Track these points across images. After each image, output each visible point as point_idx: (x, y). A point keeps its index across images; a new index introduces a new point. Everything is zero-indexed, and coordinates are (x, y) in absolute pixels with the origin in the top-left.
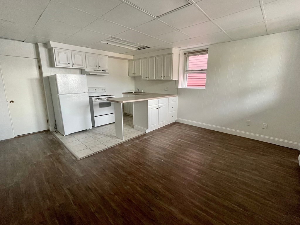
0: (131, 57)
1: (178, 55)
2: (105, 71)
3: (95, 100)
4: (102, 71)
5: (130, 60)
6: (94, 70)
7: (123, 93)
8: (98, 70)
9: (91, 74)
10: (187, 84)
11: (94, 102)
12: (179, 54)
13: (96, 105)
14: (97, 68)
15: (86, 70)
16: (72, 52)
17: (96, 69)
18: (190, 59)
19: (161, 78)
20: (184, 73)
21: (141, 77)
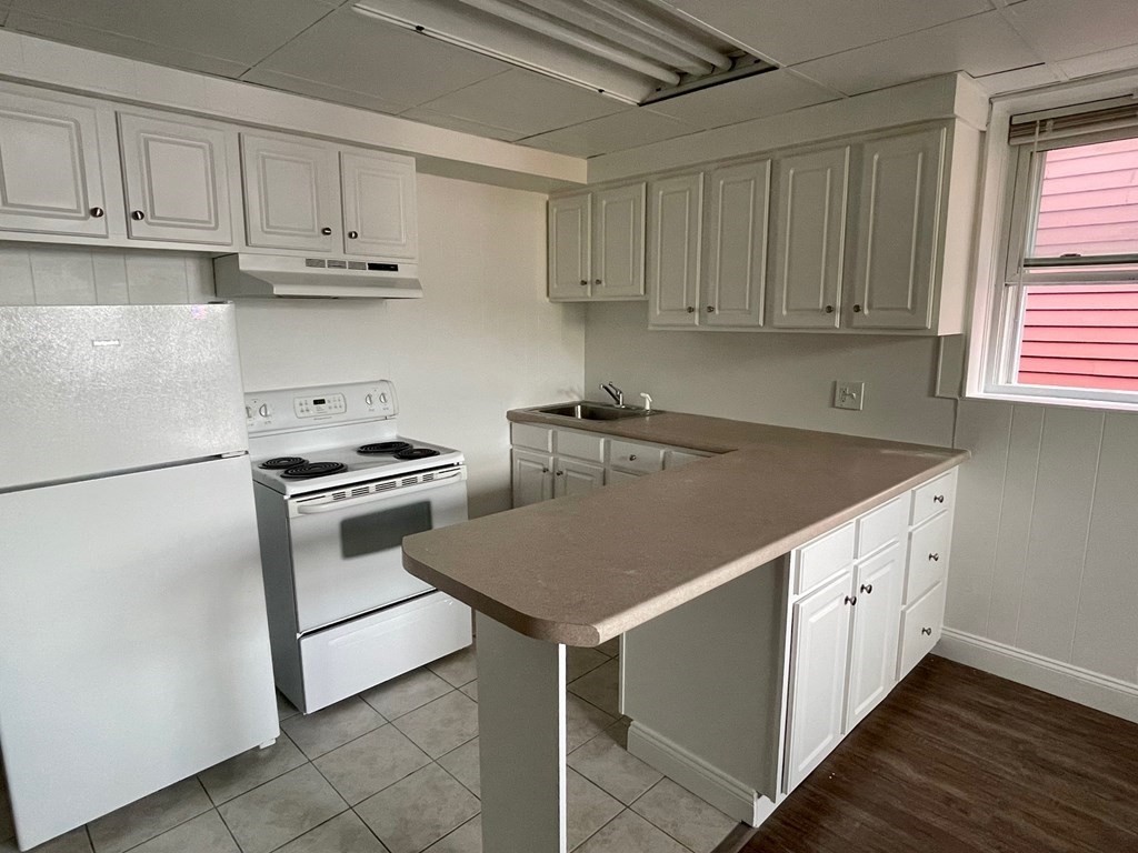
0: (576, 170)
1: (976, 136)
2: (395, 268)
3: (308, 503)
4: (373, 267)
5: (561, 192)
6: (310, 263)
7: (515, 417)
8: (341, 265)
9: (278, 290)
10: (1017, 364)
11: (298, 525)
12: (983, 133)
13: (315, 542)
14: (333, 249)
15: (246, 264)
16: (124, 120)
17: (326, 257)
18: (1050, 171)
19: (822, 321)
20: (1004, 279)
21: (643, 305)
